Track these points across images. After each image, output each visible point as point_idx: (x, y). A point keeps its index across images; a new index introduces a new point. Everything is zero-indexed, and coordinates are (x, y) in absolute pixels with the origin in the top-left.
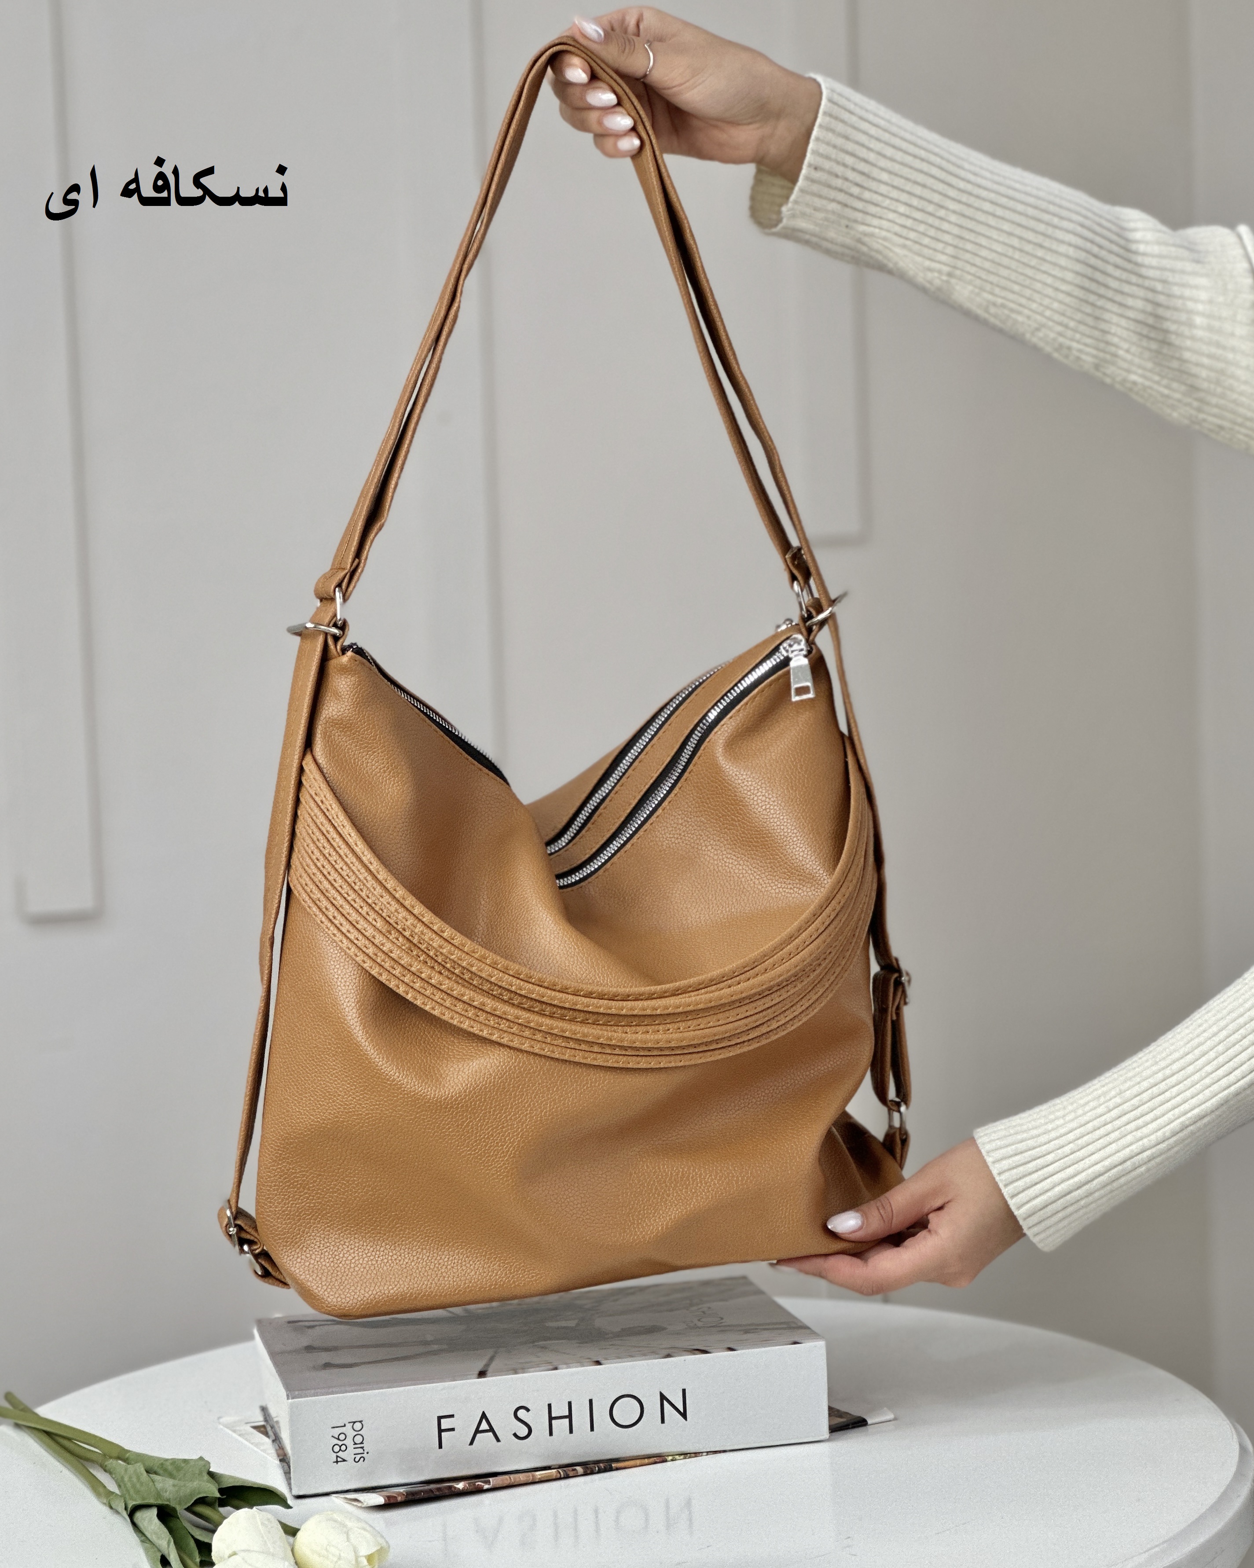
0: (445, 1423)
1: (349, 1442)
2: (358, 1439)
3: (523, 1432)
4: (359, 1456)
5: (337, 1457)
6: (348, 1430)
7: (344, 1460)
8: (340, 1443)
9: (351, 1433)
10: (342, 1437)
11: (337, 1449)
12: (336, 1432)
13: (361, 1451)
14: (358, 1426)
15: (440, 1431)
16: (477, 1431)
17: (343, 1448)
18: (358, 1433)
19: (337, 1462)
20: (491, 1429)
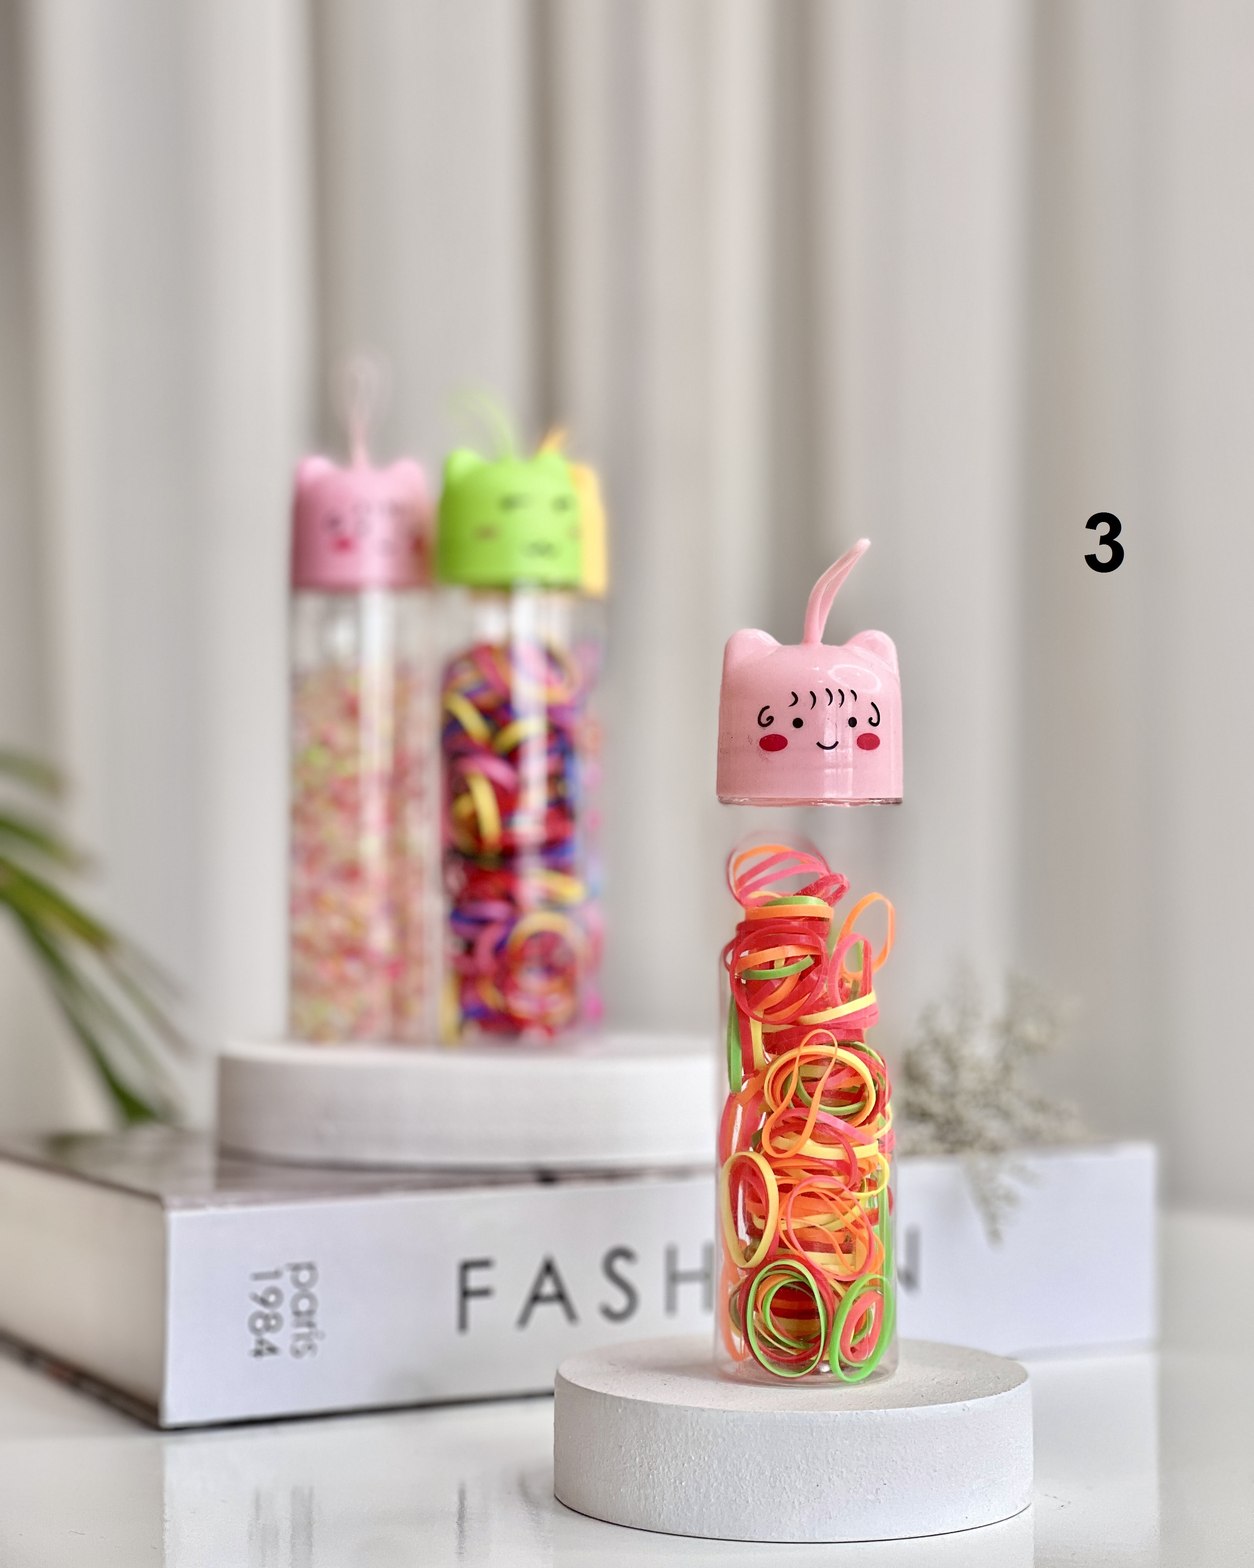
0: (476, 1278)
1: (285, 1310)
2: (304, 1305)
3: (619, 1302)
4: (300, 1344)
5: (261, 1342)
6: (285, 1284)
7: (272, 1350)
8: (266, 1311)
9: (289, 1291)
10: (272, 1298)
11: (259, 1324)
12: (261, 1287)
13: (305, 1330)
14: (304, 1276)
15: (466, 1294)
16: (536, 1298)
17: (271, 1322)
18: (304, 1291)
19: (258, 1353)
20: (561, 1296)
